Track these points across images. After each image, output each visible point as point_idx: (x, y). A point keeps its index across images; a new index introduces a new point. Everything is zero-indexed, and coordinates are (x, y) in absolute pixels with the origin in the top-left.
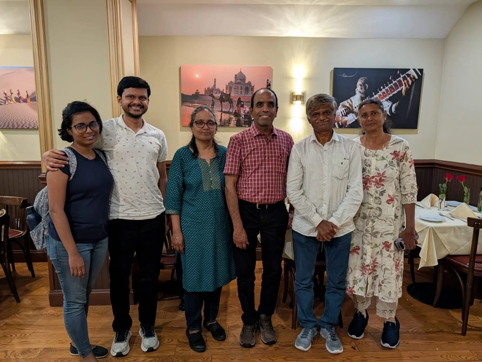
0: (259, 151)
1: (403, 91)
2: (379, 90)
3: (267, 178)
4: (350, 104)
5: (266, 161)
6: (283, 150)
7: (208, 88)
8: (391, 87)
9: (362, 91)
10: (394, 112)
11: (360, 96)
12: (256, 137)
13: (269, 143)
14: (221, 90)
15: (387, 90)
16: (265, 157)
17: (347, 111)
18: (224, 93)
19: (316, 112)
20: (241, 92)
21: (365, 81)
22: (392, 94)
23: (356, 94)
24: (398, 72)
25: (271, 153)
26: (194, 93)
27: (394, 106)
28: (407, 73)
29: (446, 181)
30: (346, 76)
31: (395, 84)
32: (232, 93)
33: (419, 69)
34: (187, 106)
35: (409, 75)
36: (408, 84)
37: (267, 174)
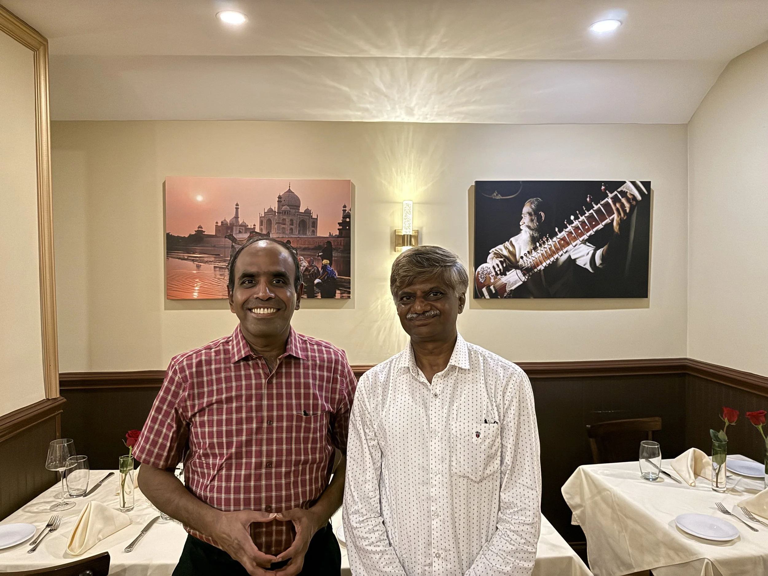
0: (244, 404)
1: (615, 223)
2: (567, 223)
3: (264, 482)
4: (509, 251)
5: (262, 433)
6: (315, 397)
7: (222, 222)
8: (591, 217)
9: (535, 225)
10: (601, 264)
11: (529, 235)
12: (239, 361)
13: (274, 381)
14: (249, 227)
15: (583, 223)
16: (260, 421)
17: (504, 265)
18: (256, 232)
19: (407, 290)
20: (291, 229)
21: (537, 205)
22: (595, 230)
23: (522, 231)
24: (603, 188)
25: (280, 407)
26: (194, 233)
27: (599, 253)
28: (619, 190)
29: (725, 423)
30: (499, 197)
31: (598, 211)
32: (273, 231)
33: (642, 182)
34: (179, 259)
35: (623, 194)
36: (625, 211)
37: (264, 471)
